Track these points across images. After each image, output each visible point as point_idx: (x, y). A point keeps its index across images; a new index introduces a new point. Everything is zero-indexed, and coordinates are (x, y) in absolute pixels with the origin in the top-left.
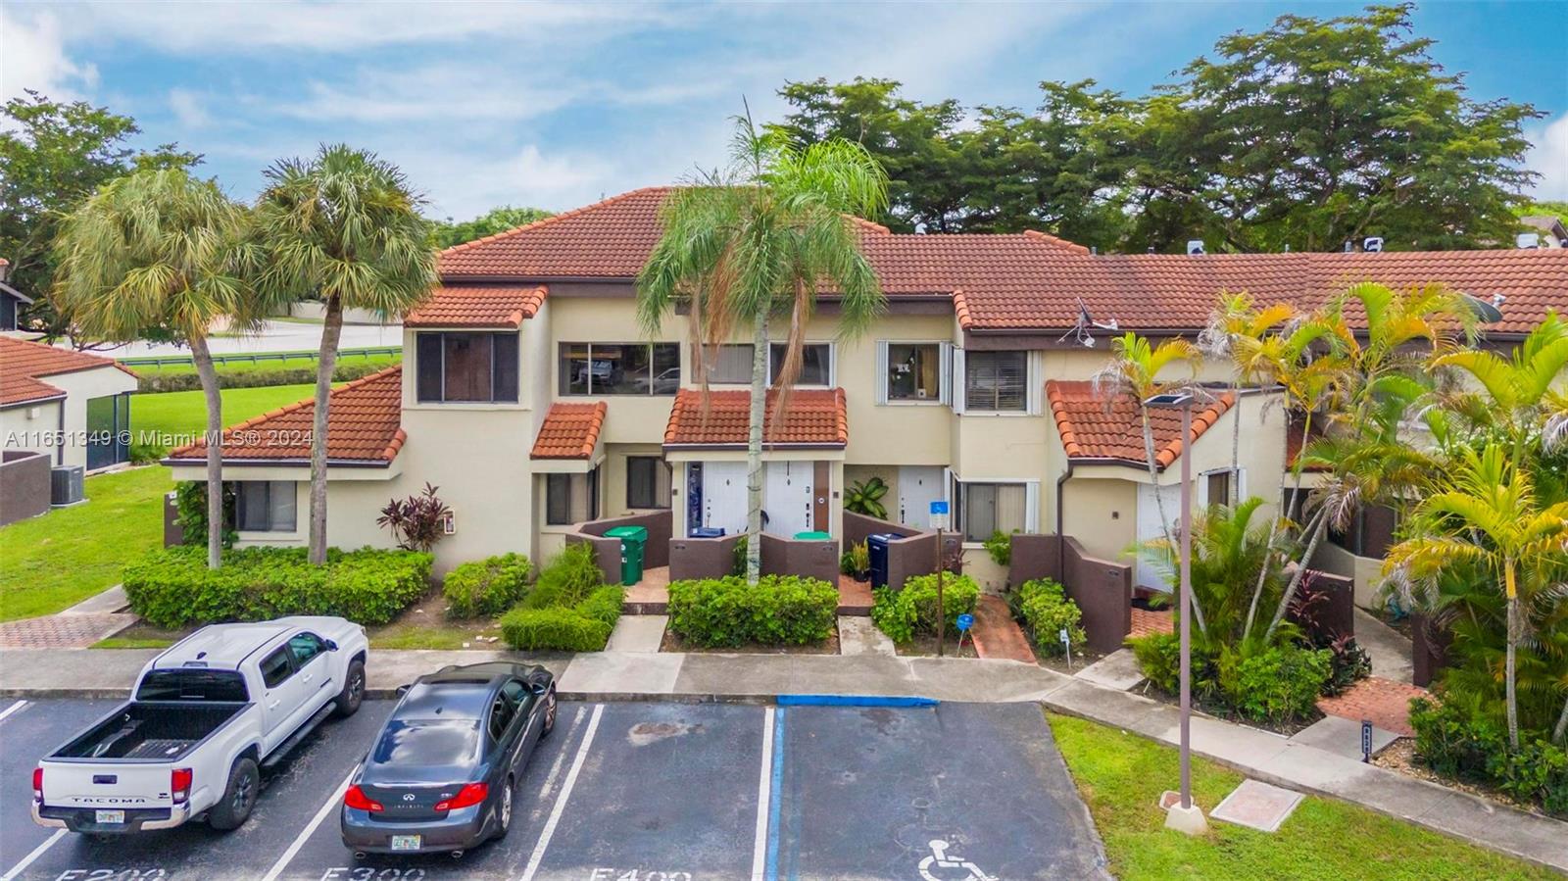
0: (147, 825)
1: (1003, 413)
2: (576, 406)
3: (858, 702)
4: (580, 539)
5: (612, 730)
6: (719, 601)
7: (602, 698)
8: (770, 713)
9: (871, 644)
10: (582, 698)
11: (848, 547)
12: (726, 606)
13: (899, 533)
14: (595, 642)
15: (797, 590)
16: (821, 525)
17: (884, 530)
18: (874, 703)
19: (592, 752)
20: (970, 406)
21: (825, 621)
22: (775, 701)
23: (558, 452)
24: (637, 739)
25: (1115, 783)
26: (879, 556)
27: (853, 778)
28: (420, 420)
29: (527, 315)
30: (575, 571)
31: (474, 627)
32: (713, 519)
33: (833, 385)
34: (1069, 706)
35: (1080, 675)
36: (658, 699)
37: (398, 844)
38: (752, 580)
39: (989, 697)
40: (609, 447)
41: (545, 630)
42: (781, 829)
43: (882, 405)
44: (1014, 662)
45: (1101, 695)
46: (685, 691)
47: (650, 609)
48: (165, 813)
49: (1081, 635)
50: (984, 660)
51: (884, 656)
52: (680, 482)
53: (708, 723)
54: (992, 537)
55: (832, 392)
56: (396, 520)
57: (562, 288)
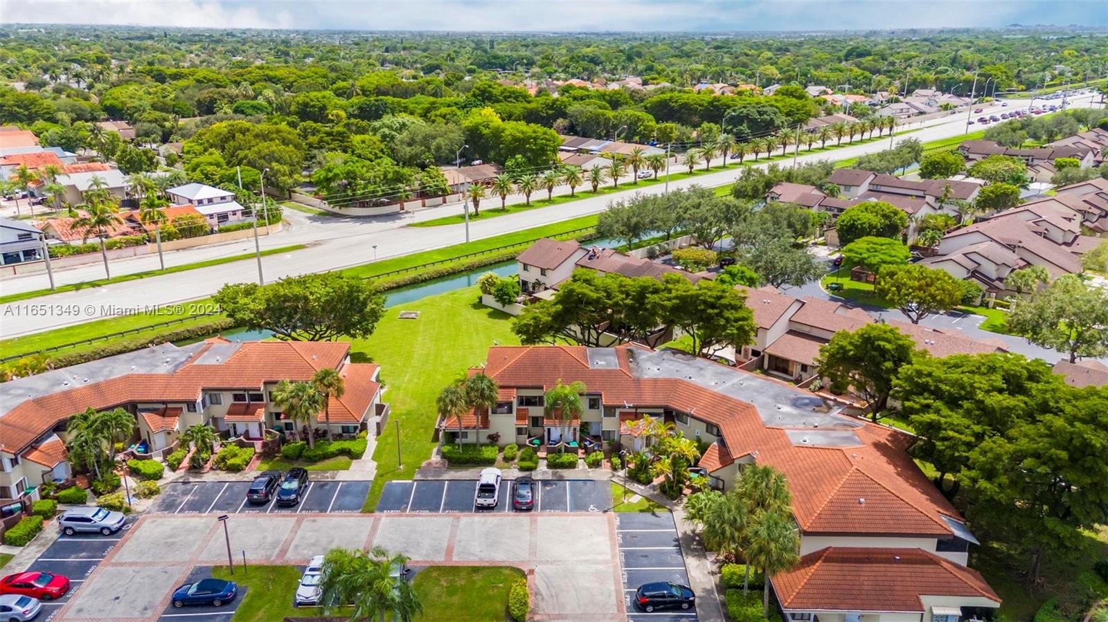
1: (611, 418)
2: (522, 410)
3: (582, 480)
5: (543, 487)
7: (540, 480)
8: (567, 482)
9: (584, 466)
10: (537, 480)
12: (558, 460)
14: (536, 468)
15: (571, 458)
16: (575, 439)
18: (584, 480)
19: (541, 491)
20: (604, 416)
21: (576, 462)
22: (568, 480)
23: (520, 422)
24: (548, 489)
25: (618, 495)
27: (580, 495)
28: (493, 418)
29: (514, 397)
30: (530, 454)
31: (511, 462)
34: (615, 481)
35: (619, 474)
36: (550, 480)
37: (522, 508)
39: (603, 479)
40: (529, 418)
41: (527, 466)
42: (571, 503)
43: (588, 410)
44: (608, 470)
45: (621, 478)
46: (554, 478)
47: (543, 459)
48: (493, 504)
50: (603, 470)
51: (586, 470)
52: (546, 426)
53: (558, 485)
54: (608, 440)
56: (490, 437)
57: (519, 388)
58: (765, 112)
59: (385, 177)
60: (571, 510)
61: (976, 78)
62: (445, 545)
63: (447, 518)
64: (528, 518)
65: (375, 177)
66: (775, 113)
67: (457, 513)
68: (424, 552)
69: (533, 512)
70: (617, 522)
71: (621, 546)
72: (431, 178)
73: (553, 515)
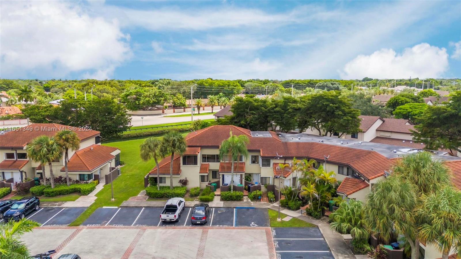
0: (172, 221)
1: (267, 167)
2: (205, 164)
3: (245, 208)
4: (208, 186)
5: (216, 211)
6: (228, 195)
7: (214, 207)
8: (235, 209)
9: (248, 200)
10: (211, 207)
11: (245, 186)
12: (229, 195)
13: (252, 185)
14: (212, 200)
15: (238, 193)
16: (241, 183)
17: (250, 184)
18: (247, 208)
19: (214, 214)
20: (262, 166)
21: (242, 197)
22: (235, 208)
23: (203, 172)
24: (219, 212)
25: (273, 217)
26: (249, 188)
27: (244, 216)
28: (183, 168)
29: (199, 153)
30: (208, 191)
31: (194, 198)
32: (226, 183)
33: (243, 161)
34: (271, 208)
35: (274, 204)
36: (221, 207)
37: (198, 223)
38: (232, 192)
39: (262, 207)
40: (209, 170)
41: (205, 199)
42: (236, 221)
43: (250, 165)
44: (266, 203)
45: (275, 207)
46: (224, 206)
47: (218, 195)
48: (174, 219)
49: (274, 199)
50: (262, 202)
51: (249, 202)
52: (221, 177)
53: (227, 210)
54: (265, 185)
55: (243, 163)
56: (181, 182)
57: (202, 147)
58: (335, 84)
59: (155, 95)
60: (236, 225)
61: (423, 82)
62: (126, 247)
63: (135, 230)
64: (201, 230)
65: (150, 94)
66: (339, 84)
67: (144, 226)
68: (106, 253)
69: (205, 226)
70: (274, 233)
71: (277, 249)
72: (178, 99)
73: (221, 228)
